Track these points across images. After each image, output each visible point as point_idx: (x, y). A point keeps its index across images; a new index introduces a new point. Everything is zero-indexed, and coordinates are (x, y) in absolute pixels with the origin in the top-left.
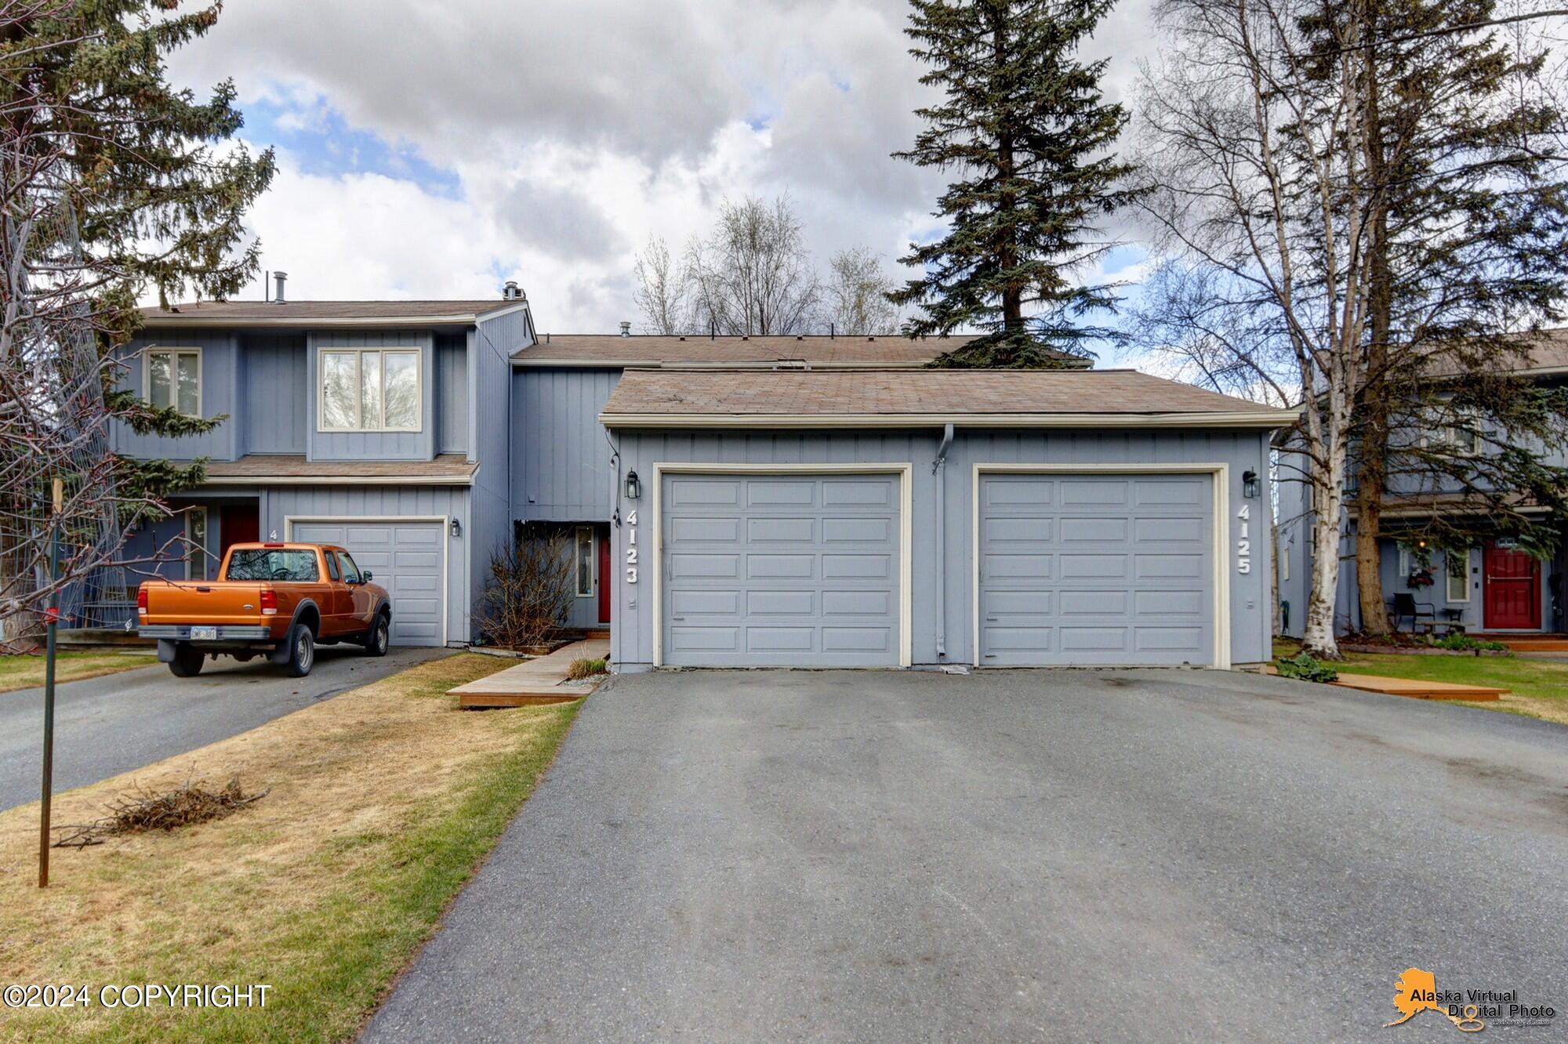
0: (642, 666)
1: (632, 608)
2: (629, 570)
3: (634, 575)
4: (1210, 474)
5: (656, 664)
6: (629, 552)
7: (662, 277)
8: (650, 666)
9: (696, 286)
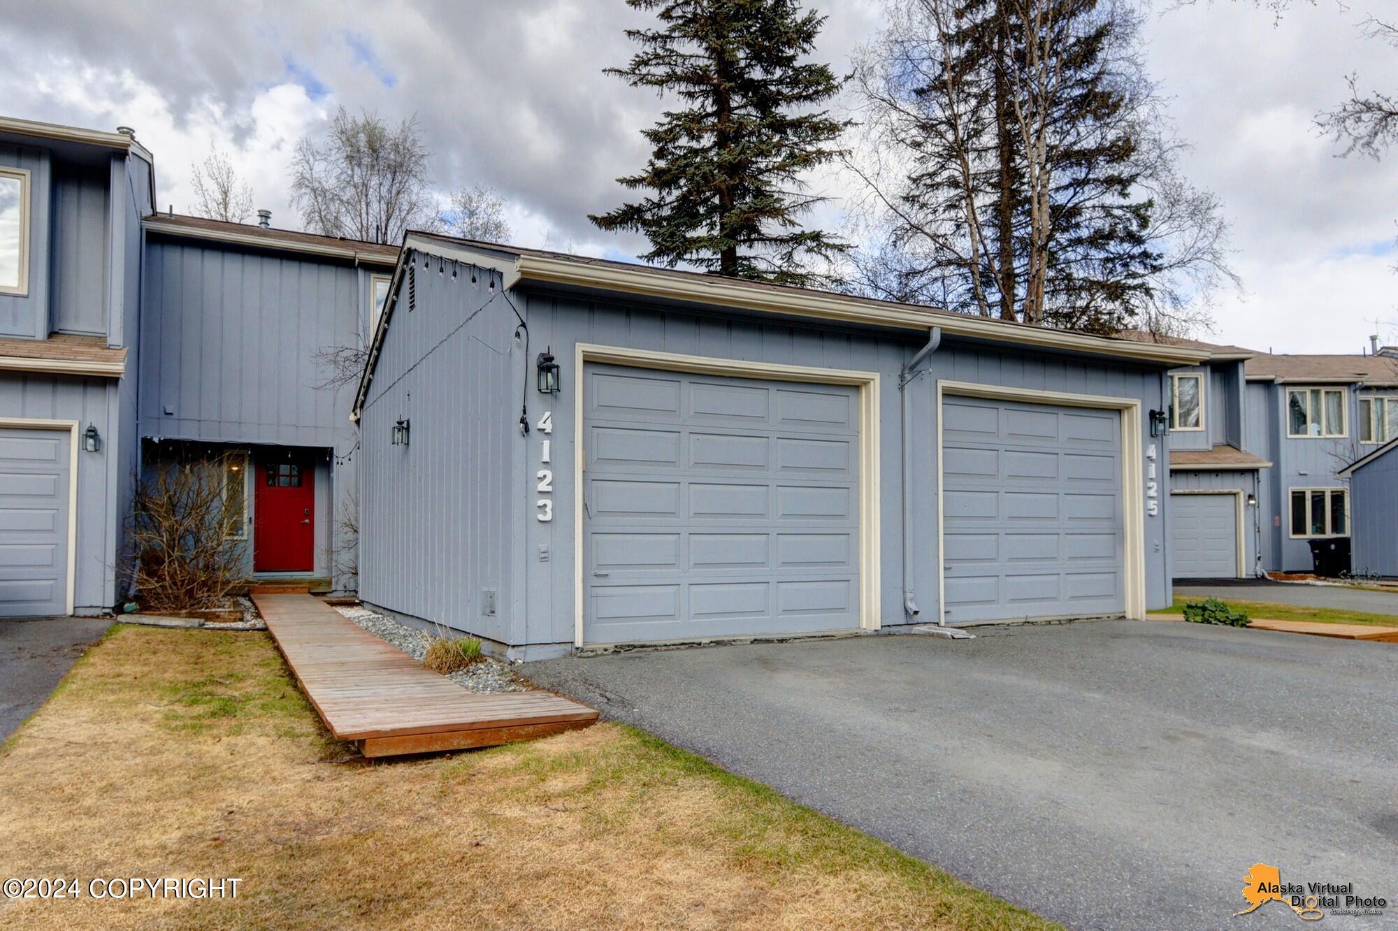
0: (557, 647)
1: (544, 559)
2: (541, 503)
3: (548, 509)
4: (1119, 411)
5: (579, 643)
6: (540, 474)
7: (225, 193)
8: (568, 647)
9: (307, 197)
